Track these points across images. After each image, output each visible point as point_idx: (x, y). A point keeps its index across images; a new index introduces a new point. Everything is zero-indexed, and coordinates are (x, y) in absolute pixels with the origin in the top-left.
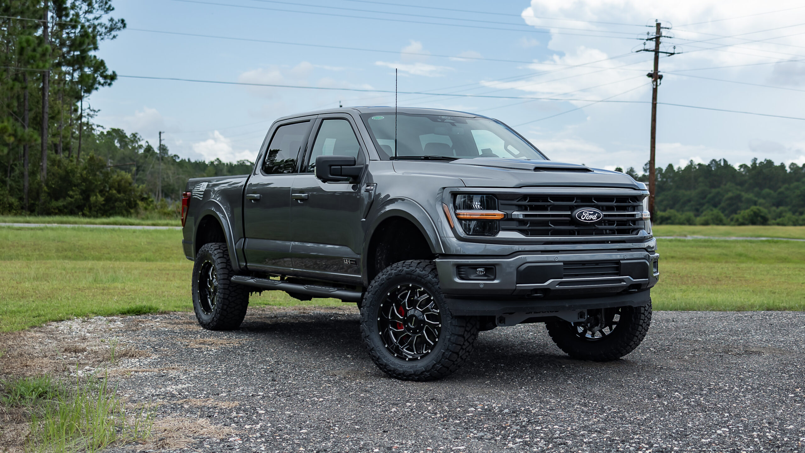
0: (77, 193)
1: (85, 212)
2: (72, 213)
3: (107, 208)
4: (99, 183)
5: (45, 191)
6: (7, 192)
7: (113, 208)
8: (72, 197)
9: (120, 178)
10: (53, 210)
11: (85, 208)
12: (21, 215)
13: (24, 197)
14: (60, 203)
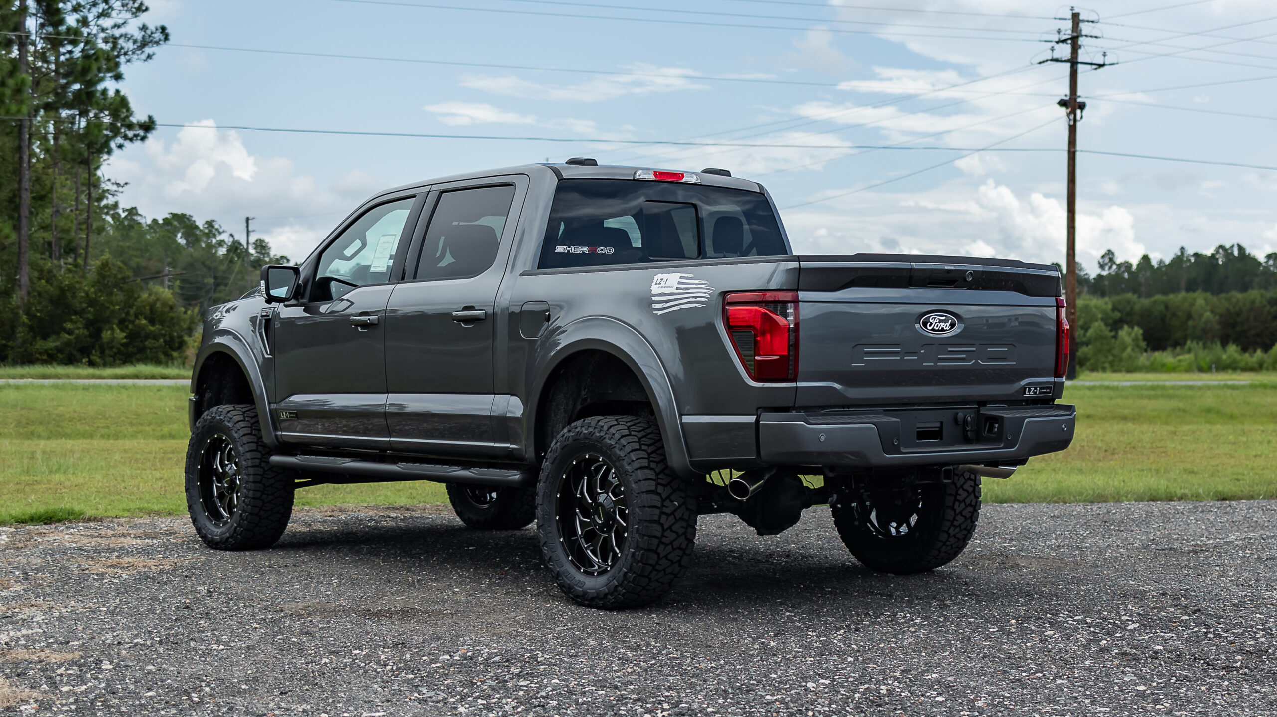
0: (80, 326)
1: (93, 358)
2: (70, 361)
3: (130, 349)
4: (117, 307)
5: (24, 324)
7: (142, 349)
8: (70, 332)
9: (153, 298)
10: (37, 355)
11: (94, 351)
14: (51, 344)
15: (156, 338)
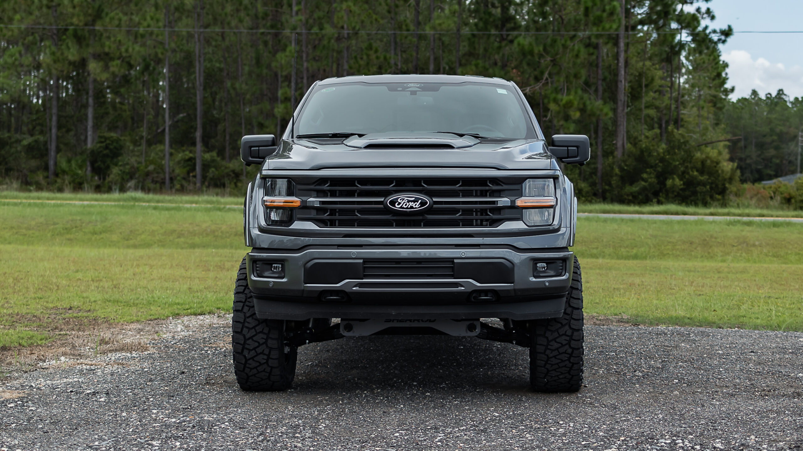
0: (653, 176)
1: (661, 199)
2: (646, 201)
3: (687, 193)
4: (677, 163)
5: (616, 174)
6: (577, 176)
7: (695, 193)
8: (645, 180)
9: (704, 156)
10: (625, 196)
11: (661, 194)
12: (590, 202)
13: (597, 181)
14: (635, 188)
15: (704, 185)
